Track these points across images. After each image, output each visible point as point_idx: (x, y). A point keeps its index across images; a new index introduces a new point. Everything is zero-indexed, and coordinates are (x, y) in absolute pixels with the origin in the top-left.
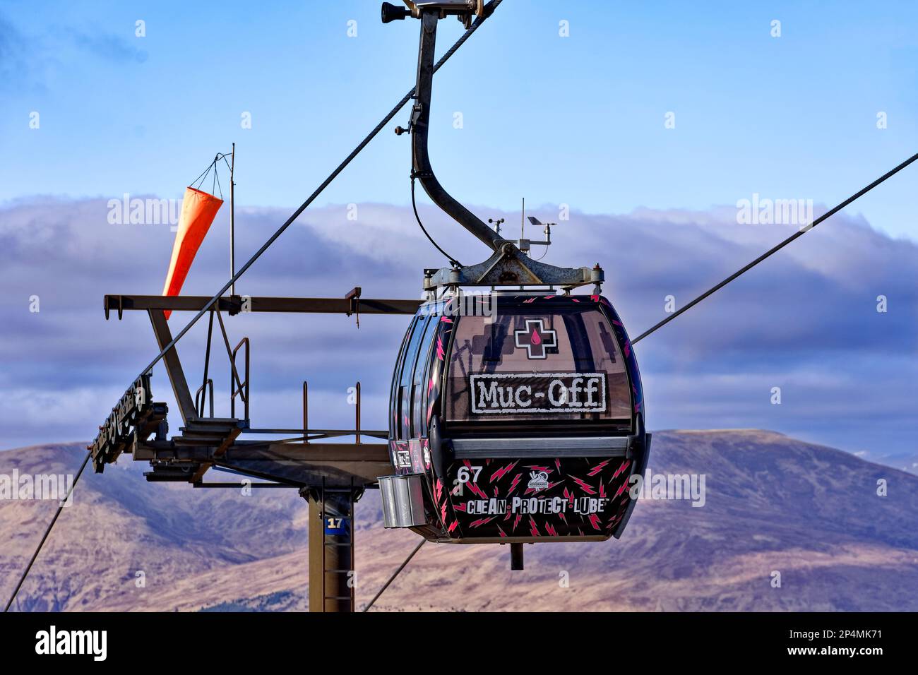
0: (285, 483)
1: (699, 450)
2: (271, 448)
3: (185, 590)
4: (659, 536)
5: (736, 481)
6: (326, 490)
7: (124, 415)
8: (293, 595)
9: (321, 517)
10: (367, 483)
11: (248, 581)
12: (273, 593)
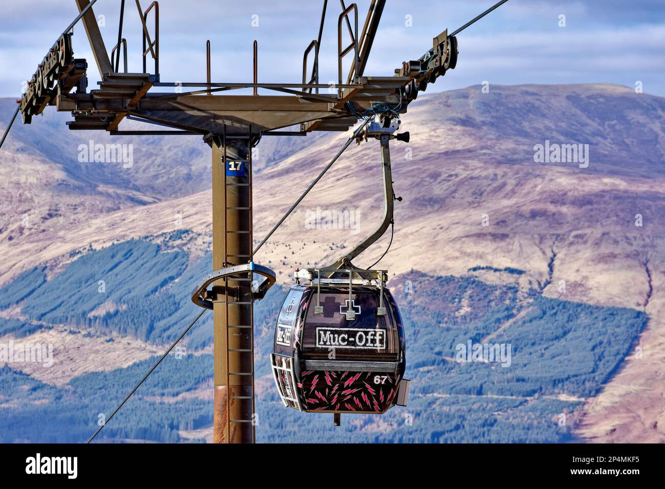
0: (190, 131)
1: (554, 102)
2: (179, 99)
3: (97, 228)
4: (518, 179)
5: (588, 130)
6: (228, 137)
7: (49, 71)
8: (192, 232)
9: (223, 160)
10: (264, 130)
11: (153, 220)
12: (174, 231)
